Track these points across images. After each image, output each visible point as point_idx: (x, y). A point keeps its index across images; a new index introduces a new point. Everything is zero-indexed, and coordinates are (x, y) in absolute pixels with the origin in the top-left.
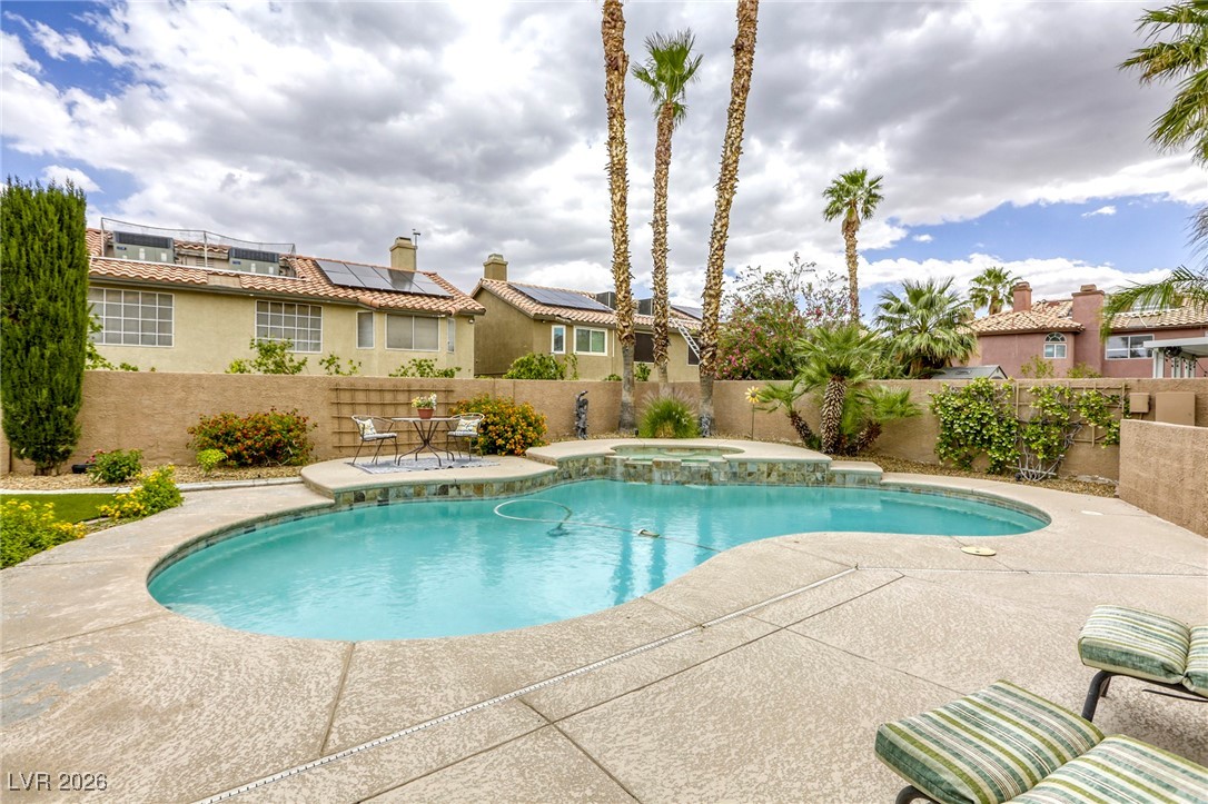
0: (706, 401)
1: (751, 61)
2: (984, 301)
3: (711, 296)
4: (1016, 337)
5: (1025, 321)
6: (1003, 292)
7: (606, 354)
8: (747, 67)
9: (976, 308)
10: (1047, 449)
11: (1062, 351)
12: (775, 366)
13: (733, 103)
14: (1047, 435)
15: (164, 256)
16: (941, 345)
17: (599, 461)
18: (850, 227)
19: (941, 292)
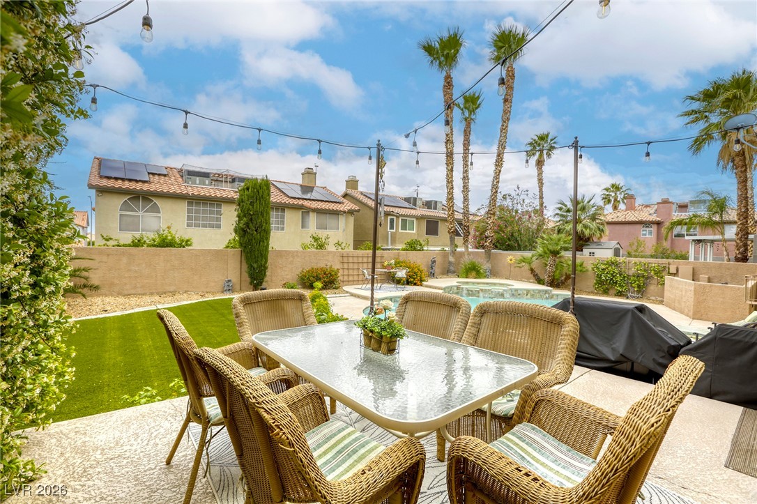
0: (488, 262)
1: (511, 106)
2: (609, 201)
3: (491, 214)
4: (627, 225)
5: (632, 216)
6: (620, 197)
7: (414, 232)
8: (509, 109)
9: (605, 205)
10: (639, 286)
11: (650, 233)
12: (508, 242)
13: (503, 125)
14: (639, 281)
15: (207, 182)
16: (588, 230)
17: (455, 288)
18: (540, 163)
19: (588, 202)
